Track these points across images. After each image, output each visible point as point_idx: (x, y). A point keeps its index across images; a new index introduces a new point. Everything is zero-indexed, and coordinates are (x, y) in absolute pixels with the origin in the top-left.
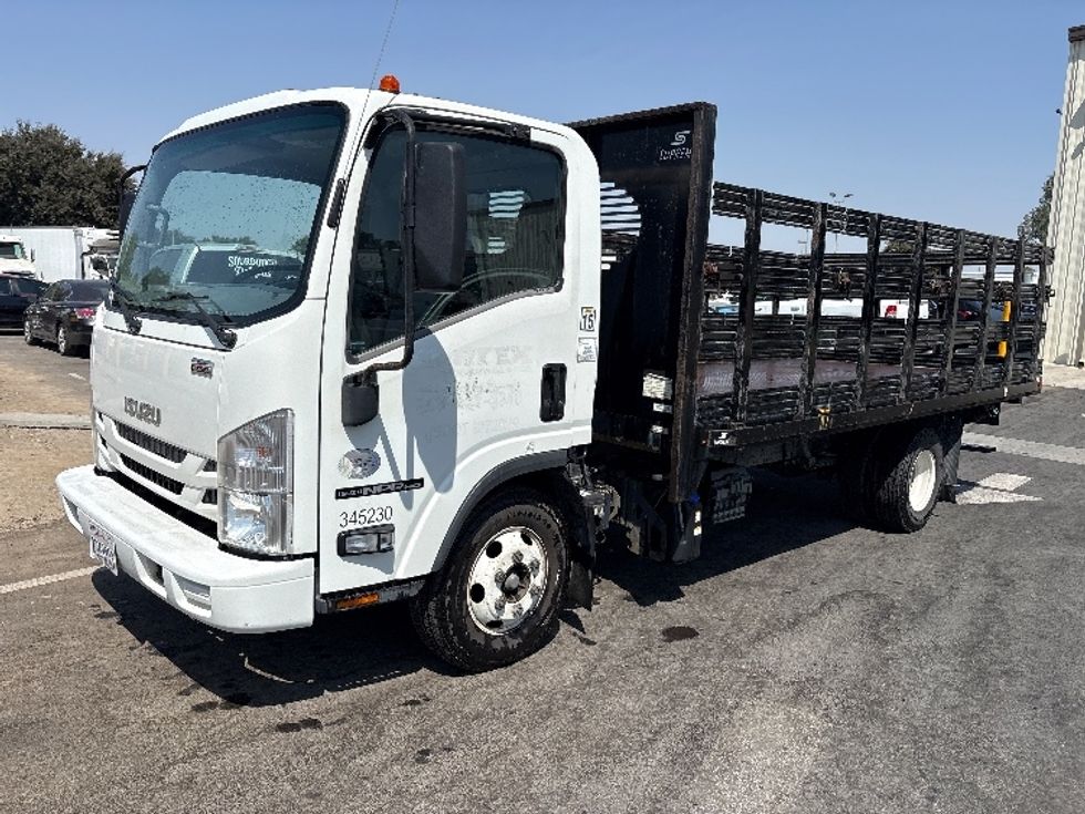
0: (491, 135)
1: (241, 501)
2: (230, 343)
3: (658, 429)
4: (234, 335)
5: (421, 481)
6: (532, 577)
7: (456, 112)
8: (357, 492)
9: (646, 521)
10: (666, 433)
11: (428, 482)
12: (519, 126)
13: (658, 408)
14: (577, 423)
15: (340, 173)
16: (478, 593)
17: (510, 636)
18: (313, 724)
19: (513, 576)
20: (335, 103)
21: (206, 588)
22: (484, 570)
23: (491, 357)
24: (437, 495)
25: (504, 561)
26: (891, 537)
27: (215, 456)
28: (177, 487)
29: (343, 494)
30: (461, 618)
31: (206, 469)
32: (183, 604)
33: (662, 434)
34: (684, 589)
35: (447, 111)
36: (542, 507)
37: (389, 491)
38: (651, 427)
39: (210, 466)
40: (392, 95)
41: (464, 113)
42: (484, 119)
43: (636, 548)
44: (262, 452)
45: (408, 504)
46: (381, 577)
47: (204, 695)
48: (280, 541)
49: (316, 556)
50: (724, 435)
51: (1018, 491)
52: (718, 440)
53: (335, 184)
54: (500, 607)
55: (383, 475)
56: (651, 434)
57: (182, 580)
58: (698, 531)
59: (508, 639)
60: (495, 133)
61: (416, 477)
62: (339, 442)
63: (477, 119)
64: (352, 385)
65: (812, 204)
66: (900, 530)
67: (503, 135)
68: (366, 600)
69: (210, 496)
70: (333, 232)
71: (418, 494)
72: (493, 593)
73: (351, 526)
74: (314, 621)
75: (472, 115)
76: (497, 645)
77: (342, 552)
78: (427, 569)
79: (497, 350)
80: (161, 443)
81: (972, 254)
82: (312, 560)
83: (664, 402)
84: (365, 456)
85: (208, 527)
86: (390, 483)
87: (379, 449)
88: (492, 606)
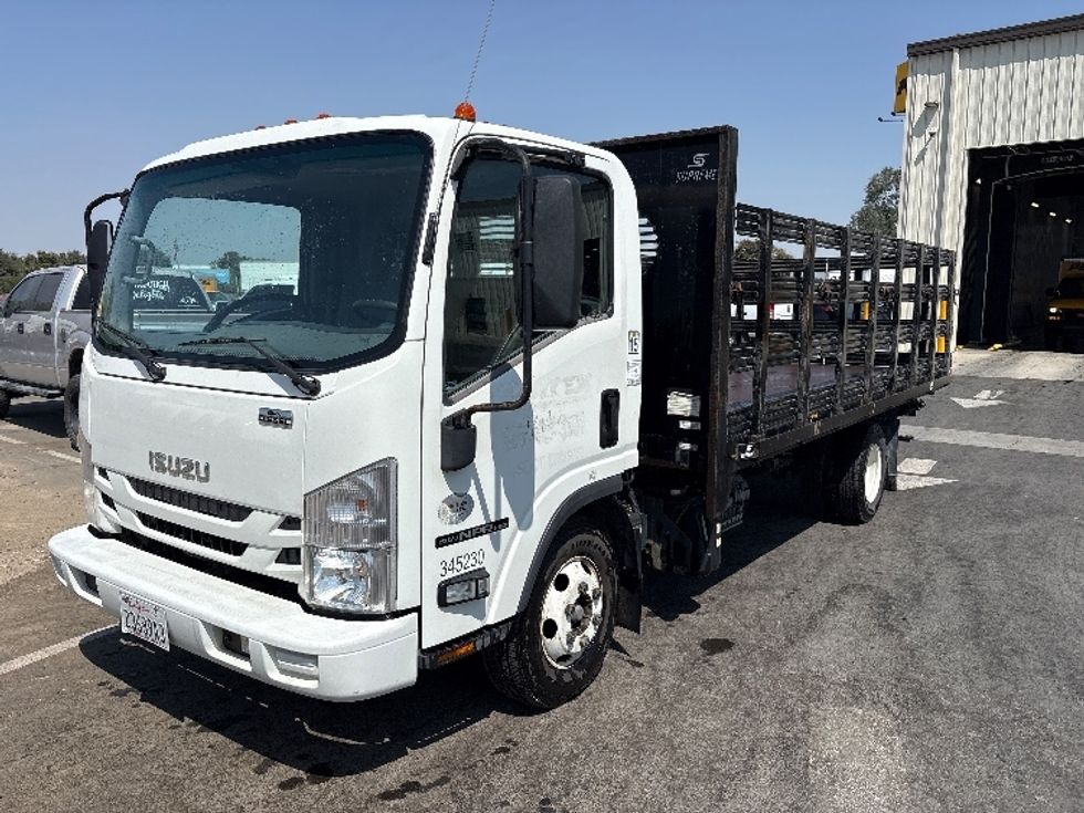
0: (552, 162)
1: (331, 560)
2: (313, 391)
3: (686, 446)
4: (315, 381)
5: (506, 520)
6: (594, 607)
7: (520, 139)
8: (454, 538)
9: (668, 537)
10: (695, 449)
11: (513, 523)
12: (577, 153)
13: (685, 425)
14: (626, 448)
15: (431, 207)
16: (551, 628)
17: (576, 668)
18: (411, 787)
19: (578, 607)
20: (411, 131)
21: (314, 658)
22: (555, 605)
23: (561, 387)
24: (520, 534)
25: (571, 594)
26: (851, 529)
27: (298, 511)
28: (237, 548)
29: (441, 542)
30: (538, 655)
31: (283, 526)
32: (275, 675)
33: (690, 451)
34: (696, 599)
35: (512, 138)
36: (596, 534)
37: (481, 534)
38: (677, 445)
39: (290, 523)
40: (470, 124)
41: (528, 141)
42: (546, 146)
43: (658, 564)
44: (361, 504)
45: (496, 545)
46: (475, 624)
47: (284, 771)
48: (384, 597)
49: (418, 609)
50: (749, 448)
51: (930, 474)
52: (744, 453)
53: (427, 217)
54: (570, 641)
55: (476, 519)
56: (678, 453)
57: (277, 652)
58: (719, 542)
59: (575, 672)
60: (555, 160)
61: (503, 518)
62: (438, 488)
63: (540, 146)
64: (451, 428)
65: (804, 220)
66: (857, 522)
67: (562, 162)
68: (462, 651)
69: (289, 556)
70: (427, 268)
71: (504, 533)
72: (564, 627)
73: (450, 575)
74: (418, 679)
75: (536, 142)
76: (567, 678)
77: (443, 602)
78: (512, 612)
79: (565, 380)
80: (209, 501)
81: (887, 258)
82: (415, 615)
83: (690, 419)
84: (460, 500)
85: (286, 590)
86: (481, 526)
87: (472, 492)
88: (565, 641)
